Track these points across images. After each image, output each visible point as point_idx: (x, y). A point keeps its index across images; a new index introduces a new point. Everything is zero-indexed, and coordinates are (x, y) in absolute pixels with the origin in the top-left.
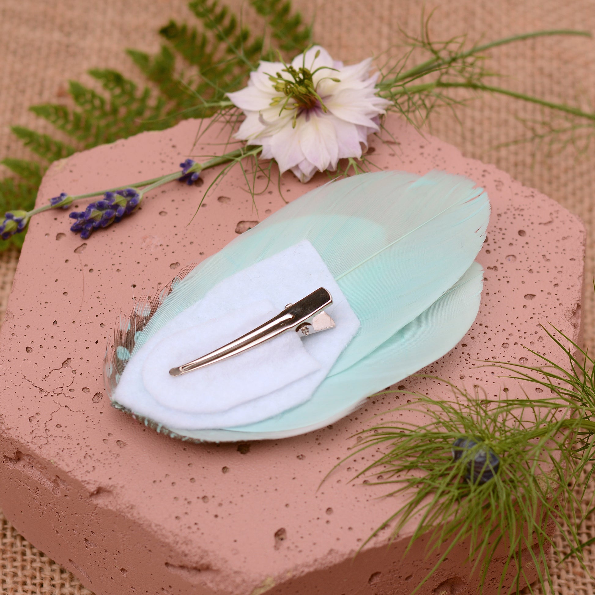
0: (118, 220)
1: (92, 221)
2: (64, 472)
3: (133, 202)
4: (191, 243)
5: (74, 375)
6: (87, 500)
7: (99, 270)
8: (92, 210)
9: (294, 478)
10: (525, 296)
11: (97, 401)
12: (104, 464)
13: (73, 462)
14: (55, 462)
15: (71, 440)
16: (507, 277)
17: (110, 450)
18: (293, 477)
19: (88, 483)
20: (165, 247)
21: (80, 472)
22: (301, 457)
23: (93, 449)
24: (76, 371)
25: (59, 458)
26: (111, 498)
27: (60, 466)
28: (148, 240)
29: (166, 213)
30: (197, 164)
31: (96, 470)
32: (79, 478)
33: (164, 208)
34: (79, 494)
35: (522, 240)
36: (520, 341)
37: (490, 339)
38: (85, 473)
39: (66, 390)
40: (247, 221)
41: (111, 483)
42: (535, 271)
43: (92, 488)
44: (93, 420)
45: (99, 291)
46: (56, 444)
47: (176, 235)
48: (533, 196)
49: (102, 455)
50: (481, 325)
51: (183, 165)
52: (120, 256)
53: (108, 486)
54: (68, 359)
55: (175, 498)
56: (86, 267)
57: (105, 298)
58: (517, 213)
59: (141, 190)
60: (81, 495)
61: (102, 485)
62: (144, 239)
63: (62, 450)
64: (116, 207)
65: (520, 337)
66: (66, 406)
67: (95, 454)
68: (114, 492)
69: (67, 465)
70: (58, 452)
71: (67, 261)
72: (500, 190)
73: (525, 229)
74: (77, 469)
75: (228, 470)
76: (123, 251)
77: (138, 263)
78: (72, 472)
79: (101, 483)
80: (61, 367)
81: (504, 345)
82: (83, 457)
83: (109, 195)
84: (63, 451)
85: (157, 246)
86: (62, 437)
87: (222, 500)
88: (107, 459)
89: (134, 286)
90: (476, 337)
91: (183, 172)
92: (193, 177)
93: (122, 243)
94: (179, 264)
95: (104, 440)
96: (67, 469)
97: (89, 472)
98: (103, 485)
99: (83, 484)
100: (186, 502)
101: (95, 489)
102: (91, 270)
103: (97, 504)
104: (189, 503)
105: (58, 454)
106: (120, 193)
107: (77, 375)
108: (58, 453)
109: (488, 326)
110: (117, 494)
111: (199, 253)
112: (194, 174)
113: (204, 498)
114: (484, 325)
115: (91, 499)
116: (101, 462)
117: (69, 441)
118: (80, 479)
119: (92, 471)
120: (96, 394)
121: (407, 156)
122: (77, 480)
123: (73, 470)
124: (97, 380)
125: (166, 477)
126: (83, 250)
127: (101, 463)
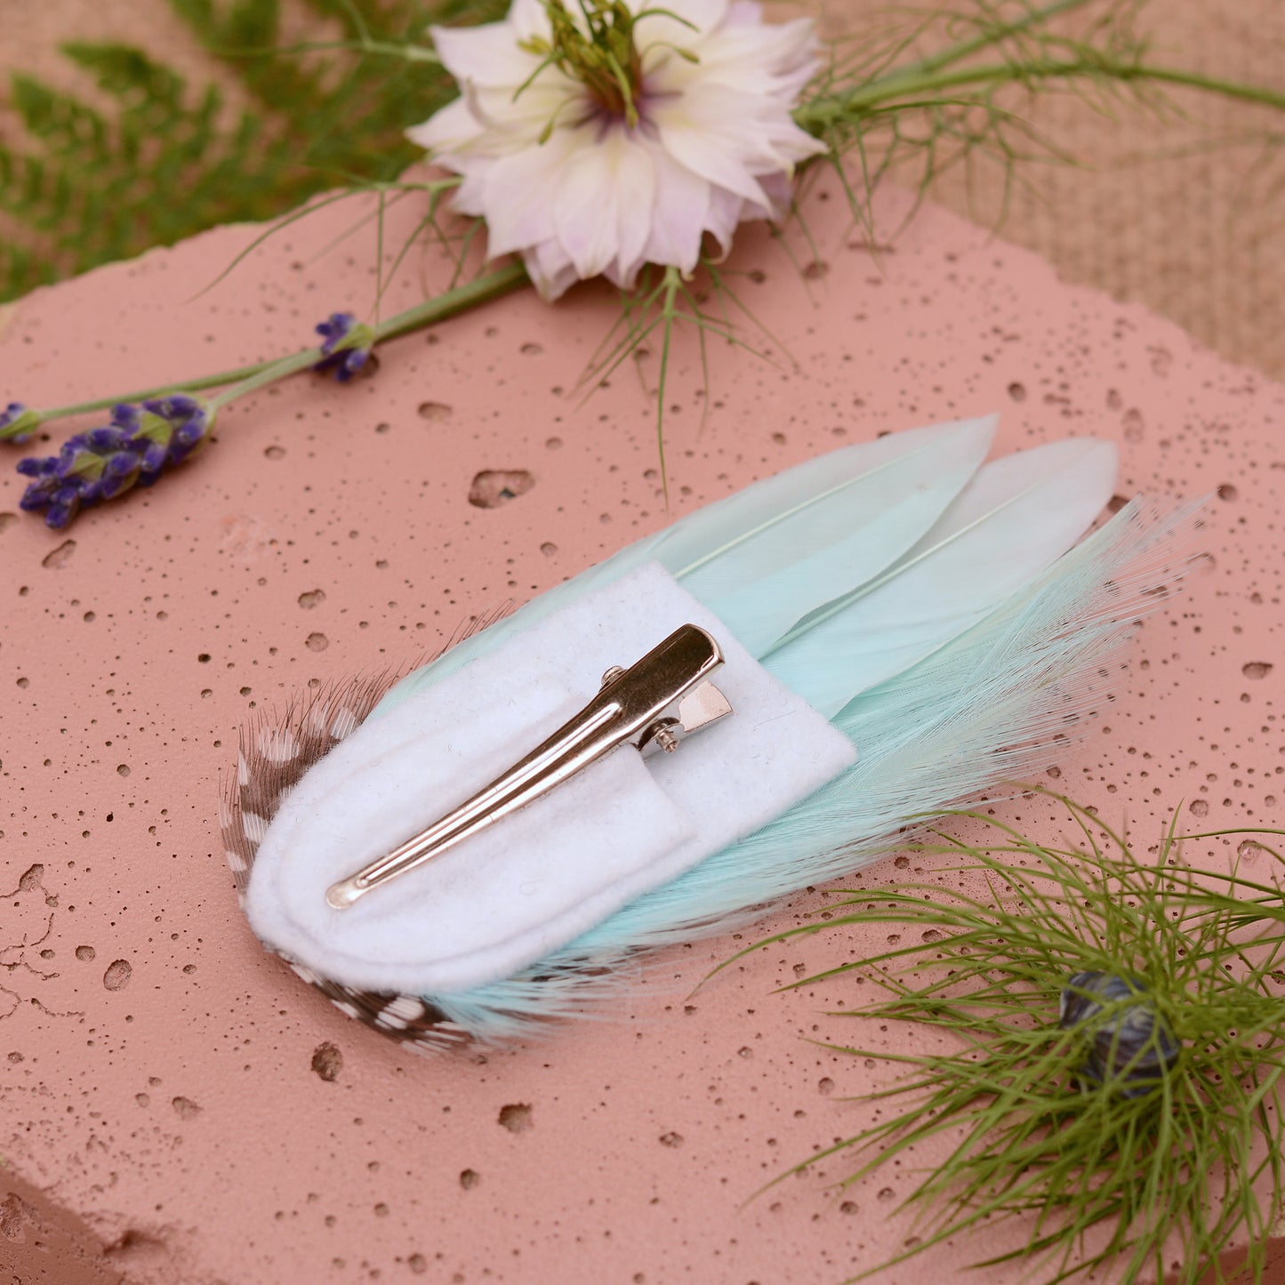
0: (148, 481)
1: (74, 481)
2: (34, 1189)
3: (188, 434)
4: (353, 534)
5: (53, 910)
6: (97, 1259)
7: (110, 616)
8: (77, 452)
9: (655, 1201)
10: (1246, 668)
11: (116, 982)
12: (141, 1165)
13: (57, 1162)
14: (9, 1162)
15: (51, 1097)
16: (1193, 616)
17: (155, 1125)
18: (652, 1196)
19: (100, 1220)
20: (282, 546)
21: (77, 1188)
22: (670, 1138)
23: (109, 1123)
24: (58, 900)
25: (18, 1149)
26: (161, 1260)
27: (23, 1174)
28: (236, 531)
29: (282, 451)
30: (361, 327)
31: (121, 1182)
32: (75, 1206)
33: (277, 438)
34: (74, 1245)
35: (1229, 510)
36: (1237, 795)
37: (1157, 791)
38: (91, 1192)
39: (32, 954)
40: (500, 472)
41: (160, 1219)
42: (1266, 597)
43: (111, 1234)
44: (106, 1040)
45: (112, 675)
46: (10, 1111)
47: (312, 511)
48: (1251, 390)
49: (134, 1140)
50: (1131, 750)
51: (323, 329)
52: (164, 576)
53: (154, 1228)
54: (34, 866)
55: (336, 1261)
56: (75, 608)
57: (129, 693)
58: (1212, 436)
59: (211, 397)
60: (82, 1246)
61: (137, 1226)
62: (228, 525)
63: (26, 1125)
64: (142, 444)
65: (1237, 782)
66: (34, 1001)
67: (115, 1137)
68: (171, 1244)
69: (42, 1170)
70: (16, 1131)
71: (23, 590)
72: (1164, 375)
73: (1234, 481)
74: (68, 1181)
75: (475, 1178)
76: (171, 561)
77: (214, 593)
78: (55, 1189)
79: (134, 1219)
80: (17, 888)
81: (1197, 807)
82: (84, 1147)
83: (123, 414)
84: (28, 1130)
85: (262, 544)
86: (24, 1089)
87: (463, 1266)
88: (148, 1152)
89: (204, 658)
90: (1119, 785)
91: (323, 350)
92: (350, 363)
93: (168, 538)
94: (324, 595)
95: (138, 1096)
96: (42, 1182)
97: (101, 1190)
98: (139, 1225)
99: (86, 1221)
100: (366, 1272)
101: (120, 1235)
102: (89, 615)
103: (125, 1273)
104: (374, 1274)
105: (16, 1139)
106: (153, 408)
107: (61, 911)
108: (16, 1136)
109: (1151, 754)
110: (179, 1250)
111: (375, 563)
112: (353, 356)
113: (414, 1258)
114: (1140, 752)
115: (106, 1260)
116: (133, 1159)
117: (46, 1101)
118: (78, 1210)
119: (110, 1186)
120: (113, 964)
121: (914, 284)
122: (69, 1213)
123: (59, 1182)
124: (113, 924)
125: (308, 1202)
126: (65, 558)
127: (133, 1163)
